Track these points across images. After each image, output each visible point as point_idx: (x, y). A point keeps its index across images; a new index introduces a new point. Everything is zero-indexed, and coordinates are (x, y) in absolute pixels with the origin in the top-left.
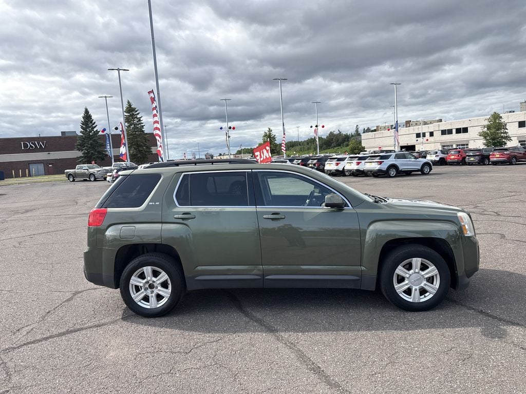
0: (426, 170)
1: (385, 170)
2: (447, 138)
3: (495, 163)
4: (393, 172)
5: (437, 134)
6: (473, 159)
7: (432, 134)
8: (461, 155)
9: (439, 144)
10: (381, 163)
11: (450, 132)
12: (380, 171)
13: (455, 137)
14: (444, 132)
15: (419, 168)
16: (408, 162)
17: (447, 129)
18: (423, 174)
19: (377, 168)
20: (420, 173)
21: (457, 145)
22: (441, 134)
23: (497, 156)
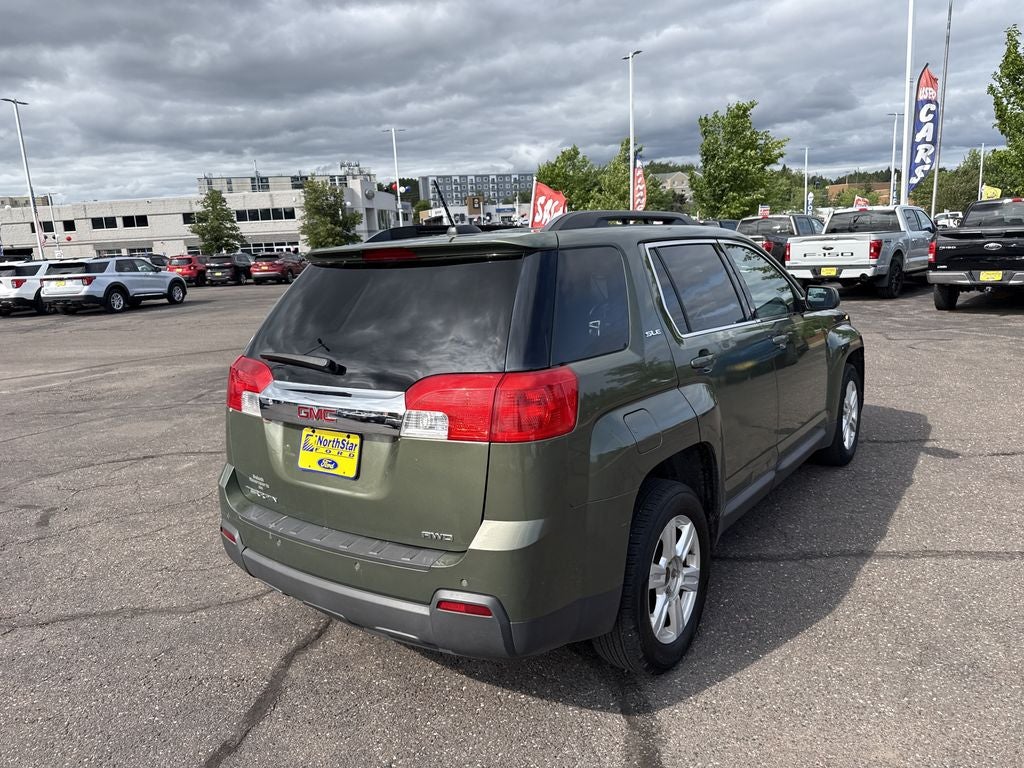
0: (177, 295)
1: (101, 295)
2: (105, 235)
3: (260, 281)
4: (118, 302)
5: (83, 228)
6: (220, 274)
7: (69, 226)
8: (195, 267)
9: (91, 247)
10: (89, 281)
11: (111, 223)
12: (89, 298)
13: (121, 234)
14: (97, 223)
15: (165, 290)
16: (143, 278)
17: (103, 216)
18: (173, 302)
19: (82, 294)
20: (165, 301)
21: (132, 251)
22: (91, 226)
23: (263, 268)
